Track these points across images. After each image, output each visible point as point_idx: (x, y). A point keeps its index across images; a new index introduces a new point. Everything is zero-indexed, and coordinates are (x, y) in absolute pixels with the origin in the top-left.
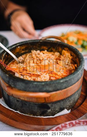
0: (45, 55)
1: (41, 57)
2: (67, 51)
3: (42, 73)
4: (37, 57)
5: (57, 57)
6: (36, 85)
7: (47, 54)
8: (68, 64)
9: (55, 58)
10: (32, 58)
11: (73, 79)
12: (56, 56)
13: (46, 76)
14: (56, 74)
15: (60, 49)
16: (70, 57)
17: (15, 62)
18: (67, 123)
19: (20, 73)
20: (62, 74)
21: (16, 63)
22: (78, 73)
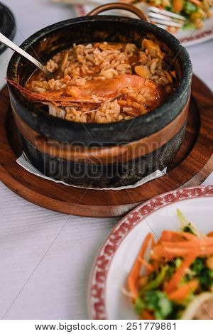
0: (104, 54)
1: (96, 59)
2: (154, 41)
3: (104, 99)
4: (87, 60)
5: (131, 54)
6: (96, 132)
7: (110, 52)
8: (157, 71)
9: (127, 59)
10: (77, 61)
11: (171, 112)
12: (129, 53)
13: (112, 105)
14: (134, 100)
15: (137, 37)
16: (159, 54)
17: (40, 75)
18: (162, 196)
19: (56, 102)
20: (146, 98)
21: (42, 76)
22: (181, 97)
